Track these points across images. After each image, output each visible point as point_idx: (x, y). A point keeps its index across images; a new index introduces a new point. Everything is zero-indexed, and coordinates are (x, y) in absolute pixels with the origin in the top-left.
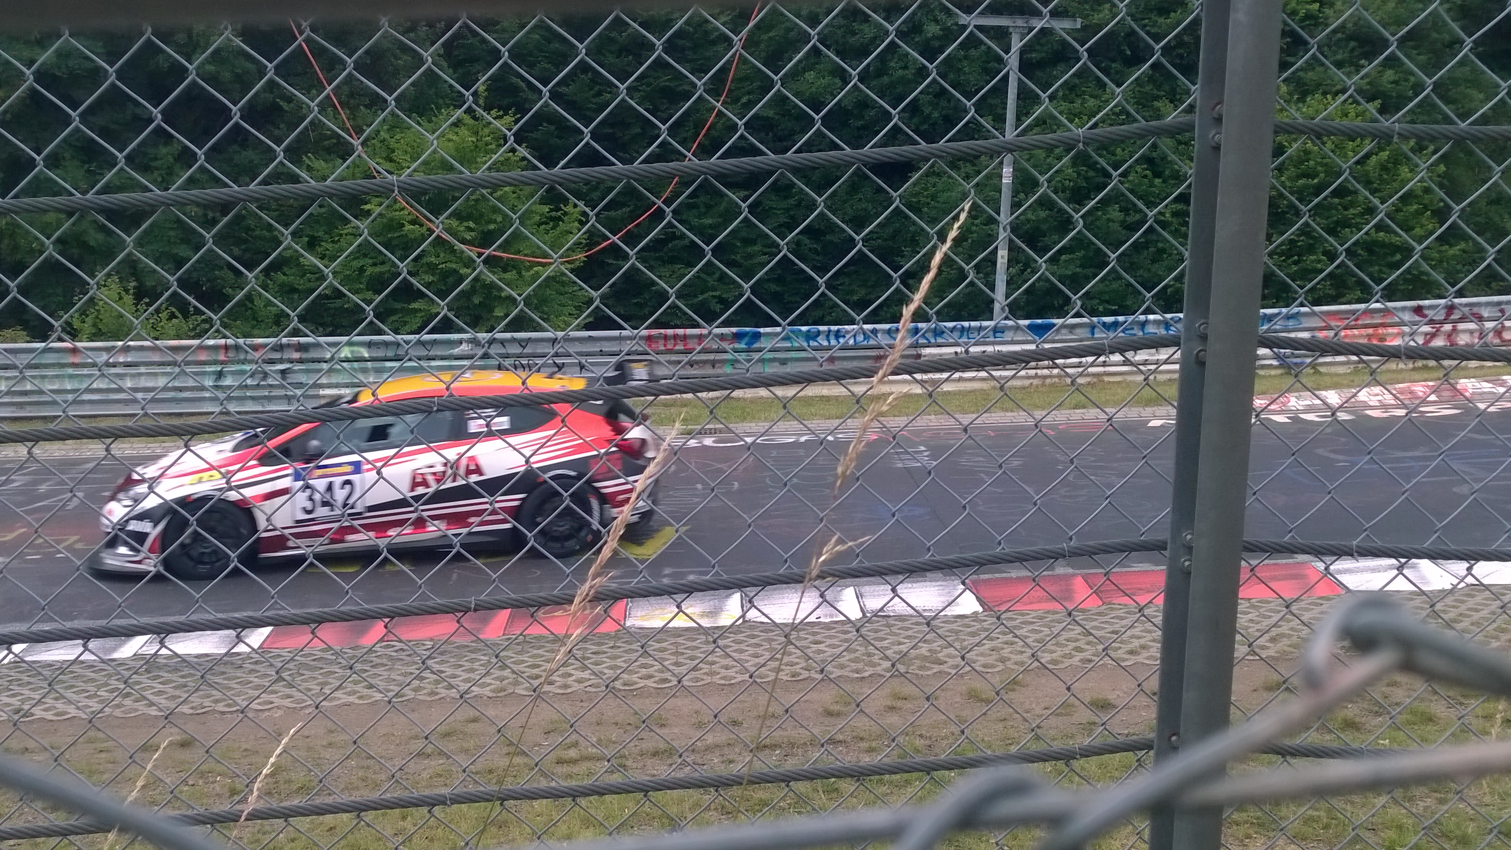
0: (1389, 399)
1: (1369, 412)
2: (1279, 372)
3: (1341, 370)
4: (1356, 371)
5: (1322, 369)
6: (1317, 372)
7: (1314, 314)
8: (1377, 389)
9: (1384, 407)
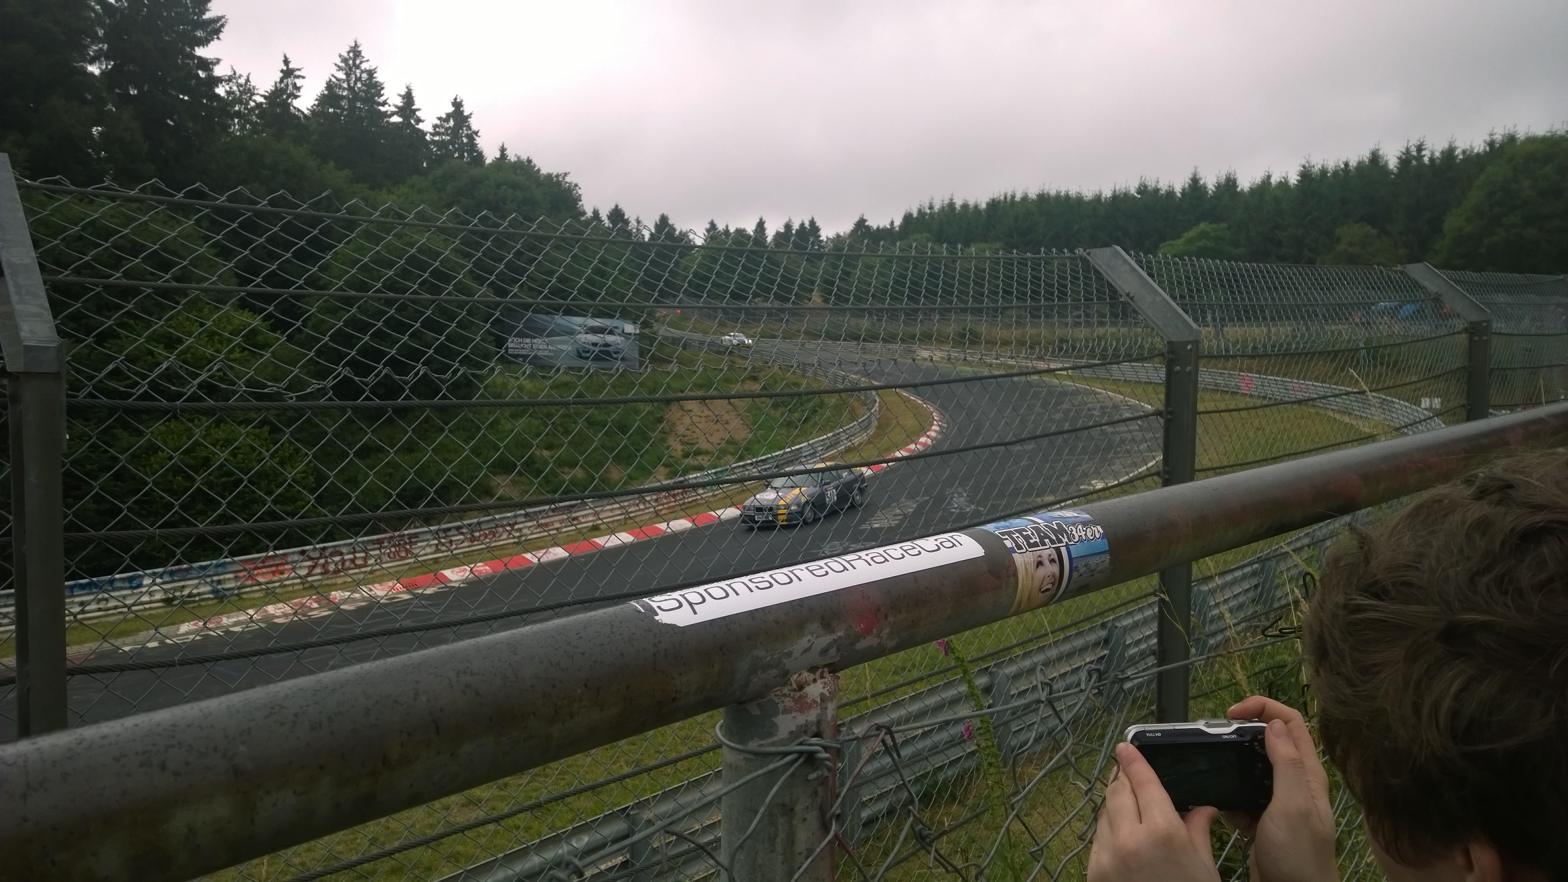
0: (288, 610)
1: (277, 621)
2: (215, 601)
3: (257, 595)
4: (267, 595)
5: (245, 596)
6: (241, 599)
7: (234, 562)
8: (280, 605)
9: (285, 615)
